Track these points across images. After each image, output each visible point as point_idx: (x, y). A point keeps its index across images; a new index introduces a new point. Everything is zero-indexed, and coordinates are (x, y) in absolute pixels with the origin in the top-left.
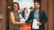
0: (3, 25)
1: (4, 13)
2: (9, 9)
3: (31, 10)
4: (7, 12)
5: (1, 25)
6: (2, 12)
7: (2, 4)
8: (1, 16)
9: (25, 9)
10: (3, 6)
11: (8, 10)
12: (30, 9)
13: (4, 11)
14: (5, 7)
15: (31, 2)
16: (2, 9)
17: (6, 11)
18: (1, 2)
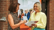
5: (5, 28)
7: (6, 5)
8: (5, 18)
9: (31, 11)
16: (6, 11)
18: (5, 3)
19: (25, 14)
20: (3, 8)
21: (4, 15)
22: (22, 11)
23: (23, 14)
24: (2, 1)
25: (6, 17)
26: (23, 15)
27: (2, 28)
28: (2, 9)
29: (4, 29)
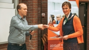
1: (35, 23)
2: (43, 17)
4: (40, 21)
6: (33, 21)
7: (33, 10)
10: (34, 13)
11: (42, 19)
13: (35, 19)
14: (36, 14)
16: (33, 17)
17: (38, 20)
18: (31, 7)
19: (57, 21)
20: (29, 14)
21: (30, 22)
22: (53, 17)
23: (54, 21)
24: (28, 5)
26: (55, 23)
29: (30, 41)
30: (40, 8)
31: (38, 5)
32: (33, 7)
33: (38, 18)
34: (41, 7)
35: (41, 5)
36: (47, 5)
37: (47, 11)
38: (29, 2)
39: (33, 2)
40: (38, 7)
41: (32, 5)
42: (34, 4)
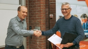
0: (41, 42)
1: (43, 24)
2: (51, 18)
3: (84, 19)
4: (48, 23)
6: (40, 22)
7: (40, 11)
8: (39, 28)
10: (42, 14)
12: (81, 17)
13: (43, 21)
14: (44, 15)
15: (84, 6)
17: (46, 21)
18: (39, 8)
20: (37, 15)
21: (38, 24)
24: (35, 6)
25: (41, 27)
27: (36, 41)
28: (35, 16)
29: (38, 43)
30: (47, 9)
31: (46, 6)
32: (40, 8)
33: (46, 19)
34: (49, 8)
35: (49, 6)
36: (55, 6)
37: (55, 12)
38: (36, 3)
39: (40, 3)
40: (46, 8)
41: (40, 6)
42: (42, 5)
